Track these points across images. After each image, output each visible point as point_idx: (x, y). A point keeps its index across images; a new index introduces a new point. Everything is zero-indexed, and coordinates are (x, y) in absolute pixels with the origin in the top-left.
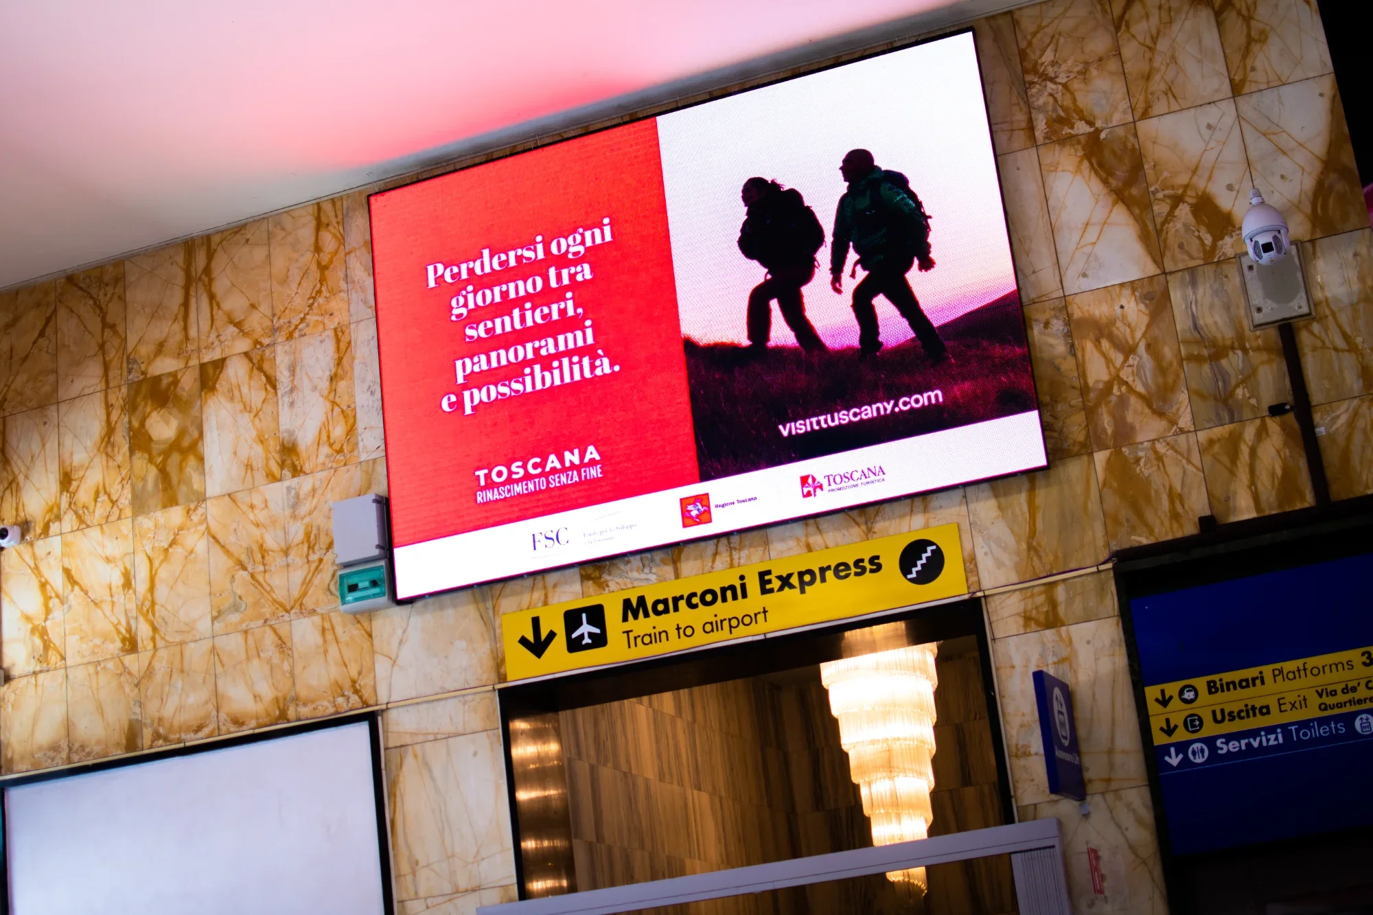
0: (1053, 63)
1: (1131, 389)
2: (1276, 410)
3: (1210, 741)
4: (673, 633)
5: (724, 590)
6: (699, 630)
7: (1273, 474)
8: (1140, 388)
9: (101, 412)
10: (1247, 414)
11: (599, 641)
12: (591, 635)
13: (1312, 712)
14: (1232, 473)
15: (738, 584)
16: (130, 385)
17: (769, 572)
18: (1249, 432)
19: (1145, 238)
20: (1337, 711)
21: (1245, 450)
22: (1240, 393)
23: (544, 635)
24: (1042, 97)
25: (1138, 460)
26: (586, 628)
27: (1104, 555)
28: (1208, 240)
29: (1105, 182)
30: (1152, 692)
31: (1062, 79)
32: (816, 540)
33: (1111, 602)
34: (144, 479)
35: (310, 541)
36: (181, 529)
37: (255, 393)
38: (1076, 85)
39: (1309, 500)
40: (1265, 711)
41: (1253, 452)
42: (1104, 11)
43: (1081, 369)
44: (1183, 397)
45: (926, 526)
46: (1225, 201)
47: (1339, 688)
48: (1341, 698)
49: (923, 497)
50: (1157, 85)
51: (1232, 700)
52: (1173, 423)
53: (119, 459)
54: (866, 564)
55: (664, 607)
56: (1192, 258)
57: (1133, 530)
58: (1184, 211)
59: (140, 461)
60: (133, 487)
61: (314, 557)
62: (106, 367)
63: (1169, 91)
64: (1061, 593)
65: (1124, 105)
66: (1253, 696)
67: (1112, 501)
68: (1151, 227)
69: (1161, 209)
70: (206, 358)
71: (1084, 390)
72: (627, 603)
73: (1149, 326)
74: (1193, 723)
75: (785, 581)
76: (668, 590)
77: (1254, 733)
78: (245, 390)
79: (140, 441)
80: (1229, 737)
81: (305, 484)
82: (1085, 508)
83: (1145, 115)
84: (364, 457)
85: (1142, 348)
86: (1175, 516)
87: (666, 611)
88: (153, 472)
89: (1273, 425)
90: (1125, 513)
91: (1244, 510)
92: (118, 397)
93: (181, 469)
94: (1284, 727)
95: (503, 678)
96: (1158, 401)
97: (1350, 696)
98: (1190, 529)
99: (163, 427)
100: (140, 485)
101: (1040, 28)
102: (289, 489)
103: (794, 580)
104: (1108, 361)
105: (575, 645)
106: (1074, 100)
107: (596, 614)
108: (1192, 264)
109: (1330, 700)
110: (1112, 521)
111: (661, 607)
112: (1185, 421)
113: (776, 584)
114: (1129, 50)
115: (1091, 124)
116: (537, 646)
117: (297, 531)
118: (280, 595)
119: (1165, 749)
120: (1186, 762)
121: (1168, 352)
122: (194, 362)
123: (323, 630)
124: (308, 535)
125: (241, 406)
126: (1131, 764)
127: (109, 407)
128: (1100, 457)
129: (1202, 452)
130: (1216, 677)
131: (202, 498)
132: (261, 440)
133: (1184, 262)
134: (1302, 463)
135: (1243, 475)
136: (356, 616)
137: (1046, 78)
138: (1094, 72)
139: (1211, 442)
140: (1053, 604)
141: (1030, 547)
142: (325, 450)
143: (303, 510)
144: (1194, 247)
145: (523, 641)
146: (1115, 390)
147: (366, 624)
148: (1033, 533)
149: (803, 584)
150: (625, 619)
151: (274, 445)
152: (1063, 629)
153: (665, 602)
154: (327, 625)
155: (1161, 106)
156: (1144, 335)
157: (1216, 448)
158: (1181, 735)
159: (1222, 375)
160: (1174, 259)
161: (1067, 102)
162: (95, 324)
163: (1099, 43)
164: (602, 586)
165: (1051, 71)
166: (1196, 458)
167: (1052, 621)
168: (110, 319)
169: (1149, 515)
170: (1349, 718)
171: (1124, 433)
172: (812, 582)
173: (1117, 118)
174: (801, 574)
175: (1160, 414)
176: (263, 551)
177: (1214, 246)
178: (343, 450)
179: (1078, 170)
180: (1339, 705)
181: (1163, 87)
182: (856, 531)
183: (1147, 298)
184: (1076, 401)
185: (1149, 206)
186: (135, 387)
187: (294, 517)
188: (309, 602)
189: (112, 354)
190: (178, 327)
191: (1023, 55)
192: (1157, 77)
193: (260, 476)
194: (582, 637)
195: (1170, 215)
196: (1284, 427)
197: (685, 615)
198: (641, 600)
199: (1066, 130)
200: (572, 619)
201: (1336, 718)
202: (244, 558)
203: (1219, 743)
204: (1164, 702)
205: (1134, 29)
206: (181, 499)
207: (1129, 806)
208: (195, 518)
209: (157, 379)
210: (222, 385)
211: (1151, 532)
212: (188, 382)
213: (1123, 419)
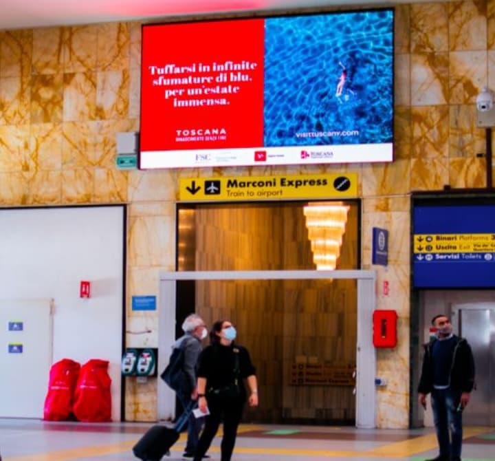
0: (423, 25)
1: (429, 141)
2: (479, 156)
3: (434, 255)
4: (246, 193)
5: (267, 183)
6: (256, 194)
7: (473, 176)
8: (432, 140)
9: (19, 85)
10: (468, 155)
11: (217, 192)
12: (214, 190)
13: (471, 250)
14: (459, 172)
15: (272, 181)
16: (32, 76)
17: (285, 179)
18: (468, 161)
19: (444, 91)
20: (479, 252)
21: (465, 166)
22: (468, 148)
23: (196, 187)
24: (416, 36)
25: (426, 163)
26: (212, 188)
27: (408, 191)
28: (467, 96)
29: (433, 70)
30: (416, 237)
31: (425, 31)
32: (304, 171)
33: (408, 206)
34: (36, 111)
35: (105, 143)
36: (51, 130)
37: (87, 87)
38: (430, 35)
39: (484, 185)
40: (455, 248)
41: (468, 167)
42: (445, 10)
43: (412, 131)
44: (447, 146)
45: (346, 173)
46: (476, 84)
47: (482, 245)
48: (482, 248)
49: (346, 165)
50: (460, 40)
51: (444, 243)
52: (441, 153)
53: (26, 102)
54: (322, 182)
55: (243, 185)
56: (460, 100)
57: (420, 185)
58: (460, 85)
59: (35, 104)
60: (31, 114)
61: (107, 148)
62: (22, 68)
63: (464, 43)
64: (390, 201)
65: (446, 45)
66: (452, 243)
67: (414, 175)
68: (447, 88)
69: (452, 83)
70: (67, 71)
71: (412, 138)
72: (229, 182)
73: (440, 121)
74: (429, 248)
75: (290, 183)
76: (246, 179)
77: (449, 254)
78: (83, 85)
79: (35, 97)
80: (440, 254)
81: (105, 123)
82: (404, 176)
83: (453, 50)
84: (131, 117)
85: (435, 128)
86: (436, 183)
87: (244, 186)
88: (40, 110)
89: (477, 160)
90: (418, 179)
91: (461, 185)
92: (27, 80)
93: (52, 110)
94: (460, 254)
95: (178, 199)
96: (438, 146)
97: (484, 248)
98: (441, 188)
99: (46, 94)
100: (34, 113)
101: (419, 12)
102: (98, 124)
103: (294, 183)
104: (422, 130)
105: (207, 192)
106: (428, 40)
107: (217, 184)
108: (460, 103)
109: (478, 248)
110: (413, 181)
111: (242, 185)
112: (446, 154)
113: (287, 183)
114: (452, 26)
115: (432, 49)
116: (193, 190)
117: (100, 139)
118: (91, 159)
119: (418, 255)
120: (424, 259)
121: (444, 131)
122: (61, 72)
123: (108, 174)
124: (105, 141)
125: (80, 91)
126: (406, 257)
127: (22, 83)
128: (413, 161)
129: (450, 164)
130: (440, 235)
131: (61, 121)
132: (88, 104)
133: (456, 101)
134: (485, 174)
135: (463, 174)
136: (122, 172)
137: (418, 30)
138: (437, 31)
139: (454, 162)
140: (387, 204)
141: (382, 185)
142: (114, 113)
143: (103, 132)
144: (461, 98)
145: (188, 188)
146: (423, 140)
147: (125, 174)
148: (384, 180)
149: (297, 185)
150: (228, 186)
151: (93, 108)
152: (389, 213)
153: (244, 183)
154: (110, 172)
155: (460, 48)
156: (437, 123)
157: (456, 164)
158: (424, 251)
159: (462, 141)
160: (453, 100)
161: (425, 40)
162: (18, 51)
163: (441, 21)
164: (221, 174)
165: (421, 28)
166: (447, 166)
167: (386, 209)
168: (25, 50)
169: (427, 181)
170: (483, 255)
171: (423, 154)
172: (301, 184)
173: (443, 49)
174: (297, 182)
175: (437, 150)
176: (86, 144)
177: (469, 99)
178: (123, 113)
179: (424, 64)
180: (481, 250)
181: (462, 41)
182: (319, 171)
183: (441, 111)
184: (408, 141)
185: (448, 80)
186: (35, 78)
187: (100, 133)
188: (103, 163)
189: (25, 63)
190: (55, 58)
191: (411, 20)
192: (461, 37)
193: (86, 117)
194: (210, 190)
195: (455, 86)
196: (481, 161)
197: (251, 188)
198: (235, 182)
199: (422, 50)
200: (208, 184)
201: (479, 254)
202: (78, 145)
203: (437, 255)
204: (420, 240)
205: (455, 19)
206: (52, 120)
207: (402, 270)
208: (58, 128)
209: (44, 76)
210: (73, 82)
211: (426, 186)
212: (58, 79)
213: (424, 149)
